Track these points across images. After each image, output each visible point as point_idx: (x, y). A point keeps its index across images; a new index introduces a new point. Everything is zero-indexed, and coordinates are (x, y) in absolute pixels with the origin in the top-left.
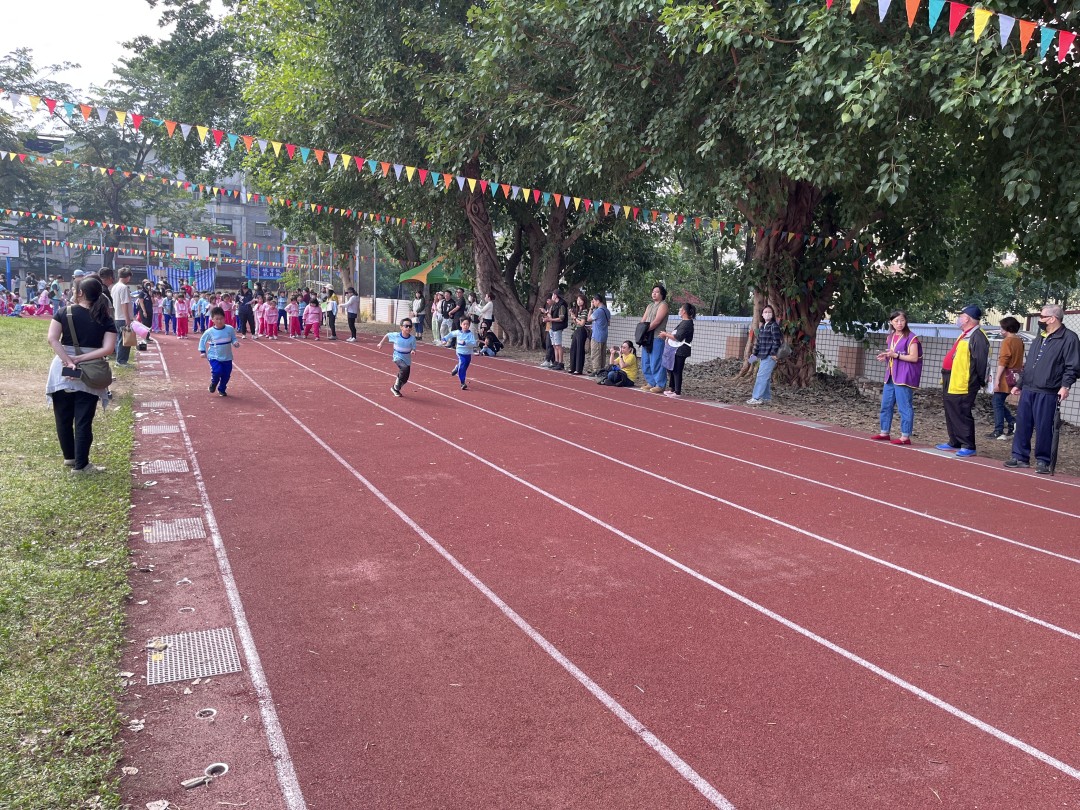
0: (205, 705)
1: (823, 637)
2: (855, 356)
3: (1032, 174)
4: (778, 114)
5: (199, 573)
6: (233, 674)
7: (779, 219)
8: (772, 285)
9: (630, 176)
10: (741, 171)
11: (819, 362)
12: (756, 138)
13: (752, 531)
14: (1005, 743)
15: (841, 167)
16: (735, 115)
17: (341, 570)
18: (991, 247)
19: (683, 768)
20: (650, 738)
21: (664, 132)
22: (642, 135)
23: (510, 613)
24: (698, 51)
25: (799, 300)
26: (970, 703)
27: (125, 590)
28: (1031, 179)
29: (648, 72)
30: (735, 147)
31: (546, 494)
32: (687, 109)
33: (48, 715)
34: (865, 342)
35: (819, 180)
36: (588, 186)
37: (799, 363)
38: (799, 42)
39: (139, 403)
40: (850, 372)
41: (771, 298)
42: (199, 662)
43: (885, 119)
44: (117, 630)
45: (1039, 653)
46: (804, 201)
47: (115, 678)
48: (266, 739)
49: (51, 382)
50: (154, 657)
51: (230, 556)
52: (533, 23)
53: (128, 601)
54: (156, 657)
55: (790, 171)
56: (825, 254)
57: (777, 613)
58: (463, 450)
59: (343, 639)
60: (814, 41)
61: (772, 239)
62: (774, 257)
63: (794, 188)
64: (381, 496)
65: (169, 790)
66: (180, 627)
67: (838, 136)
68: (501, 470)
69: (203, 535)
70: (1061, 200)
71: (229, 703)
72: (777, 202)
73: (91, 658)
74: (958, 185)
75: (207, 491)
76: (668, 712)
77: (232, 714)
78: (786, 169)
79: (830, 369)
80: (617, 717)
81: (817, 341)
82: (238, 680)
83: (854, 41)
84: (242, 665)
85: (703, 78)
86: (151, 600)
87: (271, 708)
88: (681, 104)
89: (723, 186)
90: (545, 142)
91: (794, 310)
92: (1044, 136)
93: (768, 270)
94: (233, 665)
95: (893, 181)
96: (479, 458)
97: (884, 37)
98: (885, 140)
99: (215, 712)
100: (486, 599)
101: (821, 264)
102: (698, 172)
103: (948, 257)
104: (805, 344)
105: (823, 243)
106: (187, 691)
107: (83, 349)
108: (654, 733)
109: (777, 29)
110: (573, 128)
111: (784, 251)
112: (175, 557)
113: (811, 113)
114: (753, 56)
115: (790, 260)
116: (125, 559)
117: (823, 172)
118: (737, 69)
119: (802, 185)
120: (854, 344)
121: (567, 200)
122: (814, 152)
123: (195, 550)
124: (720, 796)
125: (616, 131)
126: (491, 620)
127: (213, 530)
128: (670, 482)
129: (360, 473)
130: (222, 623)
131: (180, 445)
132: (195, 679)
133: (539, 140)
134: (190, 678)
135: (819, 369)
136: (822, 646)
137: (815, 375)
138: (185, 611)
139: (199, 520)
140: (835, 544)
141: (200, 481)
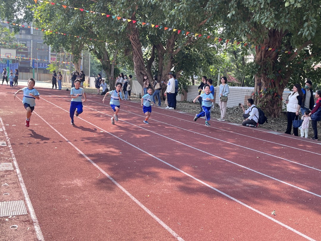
0: (14, 224)
5: (10, 182)
6: (24, 215)
7: (266, 44)
8: (263, 73)
9: (201, 24)
10: (248, 23)
11: (283, 107)
13: (238, 172)
17: (67, 182)
20: (180, 239)
23: (133, 198)
25: (275, 79)
37: (275, 107)
41: (262, 78)
42: (11, 210)
43: (305, 3)
46: (277, 36)
48: (36, 235)
51: (23, 176)
58: (122, 140)
59: (66, 205)
61: (263, 52)
62: (264, 60)
63: (273, 30)
66: (4, 199)
67: (287, 9)
68: (137, 148)
69: (12, 169)
71: (22, 224)
72: (265, 36)
75: (14, 153)
76: (189, 231)
77: (23, 227)
80: (169, 232)
81: (283, 97)
82: (26, 217)
84: (27, 212)
87: (38, 226)
91: (273, 83)
93: (261, 66)
94: (24, 212)
95: (310, 30)
96: (128, 143)
99: (17, 227)
100: (124, 193)
104: (277, 99)
106: (7, 220)
111: (268, 58)
112: (2, 176)
115: (270, 62)
122: (277, 17)
123: (9, 174)
126: (125, 200)
127: (16, 167)
128: (208, 153)
129: (77, 147)
130: (20, 199)
131: (3, 135)
132: (9, 216)
133: (161, 8)
134: (8, 216)
135: (283, 110)
136: (255, 212)
137: (282, 113)
138: (6, 194)
139: (11, 164)
140: (271, 177)
141: (11, 149)
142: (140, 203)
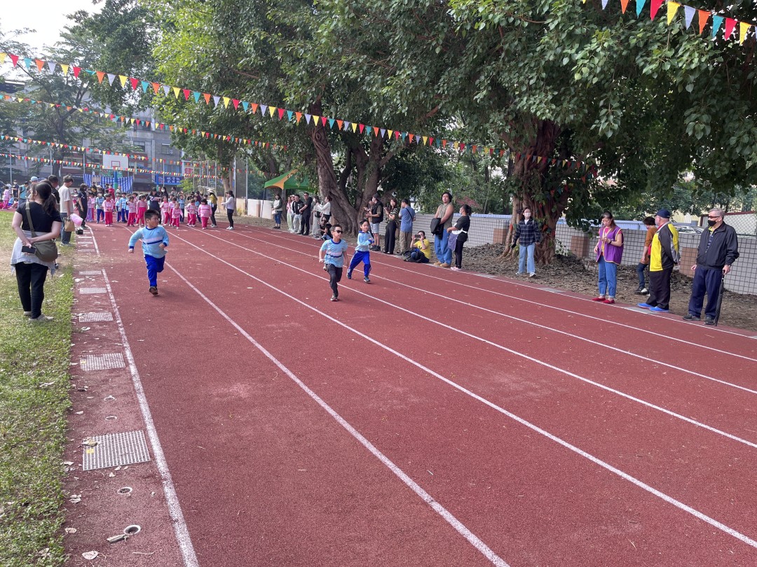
0: (124, 484)
1: (558, 437)
2: (582, 242)
3: (705, 118)
4: (531, 73)
5: (120, 392)
6: (144, 463)
7: (531, 147)
8: (526, 193)
9: (428, 115)
10: (505, 112)
11: (557, 247)
12: (515, 90)
13: (510, 363)
14: (681, 509)
15: (574, 111)
16: (501, 73)
17: (222, 390)
18: (677, 168)
19: (460, 527)
20: (437, 506)
21: (451, 85)
22: (436, 87)
23: (341, 420)
24: (476, 28)
25: (544, 204)
26: (657, 482)
27: (67, 404)
28: (705, 121)
29: (441, 42)
30: (501, 96)
31: (367, 337)
32: (468, 69)
33: (13, 493)
34: (590, 233)
35: (559, 119)
36: (398, 122)
37: (544, 247)
38: (546, 22)
39: (78, 272)
40: (579, 254)
41: (525, 201)
42: (120, 454)
43: (604, 78)
44: (61, 432)
45: (705, 447)
46: (548, 134)
47: (60, 466)
48: (168, 508)
49: (14, 256)
50: (88, 451)
51: (142, 380)
52: (359, 5)
53: (69, 412)
54: (89, 451)
55: (539, 113)
56: (562, 171)
57: (526, 420)
58: (309, 306)
59: (222, 438)
60: (556, 22)
61: (526, 161)
62: (527, 173)
63: (541, 126)
64: (250, 338)
65: (99, 544)
66: (107, 429)
67: (572, 90)
68: (335, 321)
69: (123, 365)
70: (725, 136)
71: (141, 483)
72: (530, 135)
73: (43, 452)
74: (654, 125)
75: (126, 335)
76: (450, 488)
77: (144, 491)
78: (536, 111)
79: (565, 252)
80: (414, 492)
81: (556, 232)
82: (148, 467)
83: (584, 23)
84: (151, 457)
85: (479, 47)
86: (86, 411)
87: (171, 486)
88: (463, 65)
89: (492, 123)
90: (368, 90)
91: (540, 210)
92: (714, 91)
93: (523, 183)
94: (144, 457)
95: (610, 122)
96: (319, 312)
97: (605, 20)
98: (605, 92)
99: (131, 489)
100: (324, 410)
101: (560, 178)
102: (475, 113)
103: (646, 174)
104: (548, 234)
105: (561, 163)
106: (111, 475)
107: (37, 233)
108: (440, 503)
109: (530, 13)
110: (388, 81)
111: (534, 170)
112: (103, 381)
113: (554, 73)
114: (514, 32)
115: (538, 176)
116: (67, 382)
117: (561, 115)
118: (503, 41)
119: (547, 122)
120: (582, 234)
121: (383, 132)
122: (555, 100)
123: (117, 376)
124: (485, 546)
125: (417, 83)
126: (327, 425)
127: (130, 362)
128: (453, 329)
129: (236, 322)
130: (135, 427)
131: (107, 302)
132: (117, 467)
133: (364, 88)
134: (114, 465)
135: (557, 251)
136: (557, 443)
137: (555, 256)
138: (110, 418)
139: (120, 355)
140: (566, 372)
141: (121, 327)
142: (354, 430)
